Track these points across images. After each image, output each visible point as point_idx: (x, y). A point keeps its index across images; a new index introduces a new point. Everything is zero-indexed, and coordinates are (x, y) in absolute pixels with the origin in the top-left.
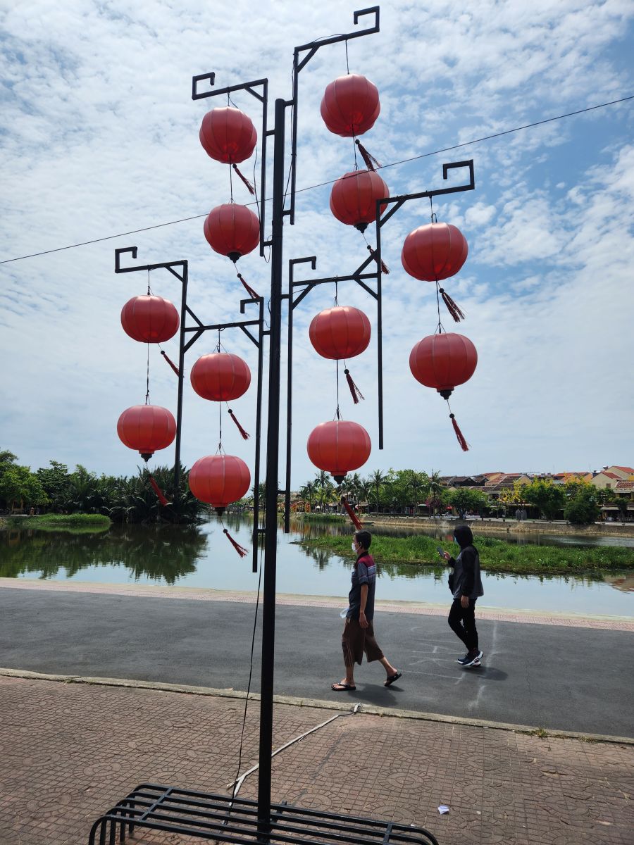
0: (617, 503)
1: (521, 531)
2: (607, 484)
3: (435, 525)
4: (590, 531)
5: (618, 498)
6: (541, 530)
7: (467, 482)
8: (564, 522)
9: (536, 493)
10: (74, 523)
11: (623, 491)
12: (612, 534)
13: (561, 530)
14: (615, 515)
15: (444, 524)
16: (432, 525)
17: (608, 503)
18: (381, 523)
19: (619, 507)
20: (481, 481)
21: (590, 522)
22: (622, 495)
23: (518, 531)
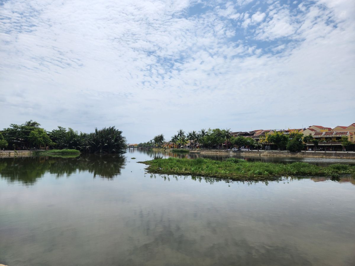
0: (314, 142)
1: (266, 155)
2: (310, 134)
3: (227, 153)
4: (298, 155)
5: (315, 140)
6: (275, 155)
7: (246, 134)
8: (287, 151)
9: (275, 138)
10: (63, 153)
11: (317, 136)
12: (309, 156)
13: (285, 154)
14: (312, 148)
15: (231, 153)
16: (226, 153)
17: (310, 142)
18: (204, 152)
19: (314, 144)
20: (252, 134)
21: (299, 151)
22: (316, 138)
23: (265, 156)
